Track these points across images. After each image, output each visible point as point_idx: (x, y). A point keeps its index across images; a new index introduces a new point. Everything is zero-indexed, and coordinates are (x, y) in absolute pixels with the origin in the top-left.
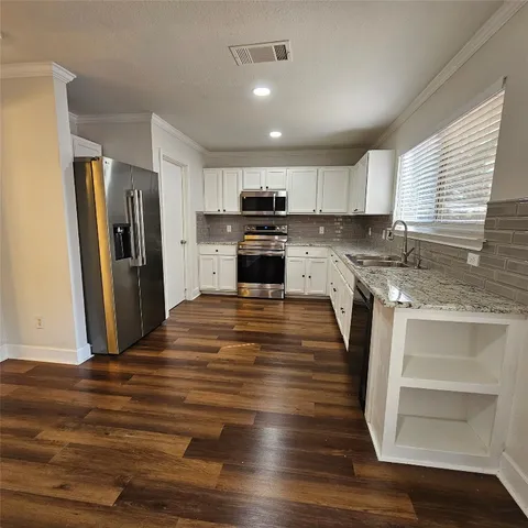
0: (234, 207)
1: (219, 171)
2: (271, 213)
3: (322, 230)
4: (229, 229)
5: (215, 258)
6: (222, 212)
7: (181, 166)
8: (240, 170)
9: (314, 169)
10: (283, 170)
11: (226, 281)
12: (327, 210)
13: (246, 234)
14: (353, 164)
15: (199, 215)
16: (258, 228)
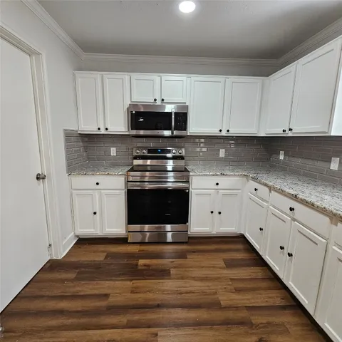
0: (119, 125)
1: (98, 75)
3: (222, 153)
4: (113, 151)
5: (96, 194)
6: (103, 132)
7: (30, 52)
8: (126, 76)
9: (221, 78)
11: (113, 221)
12: (236, 131)
13: (136, 158)
14: (268, 76)
15: (69, 135)
16: (149, 151)
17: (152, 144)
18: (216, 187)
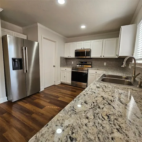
2: (85, 57)
3: (105, 64)
4: (73, 63)
5: (65, 72)
6: (69, 57)
7: (55, 42)
8: (75, 43)
9: (101, 40)
10: (90, 41)
13: (77, 64)
15: (61, 58)
17: (83, 61)
18: (96, 73)
